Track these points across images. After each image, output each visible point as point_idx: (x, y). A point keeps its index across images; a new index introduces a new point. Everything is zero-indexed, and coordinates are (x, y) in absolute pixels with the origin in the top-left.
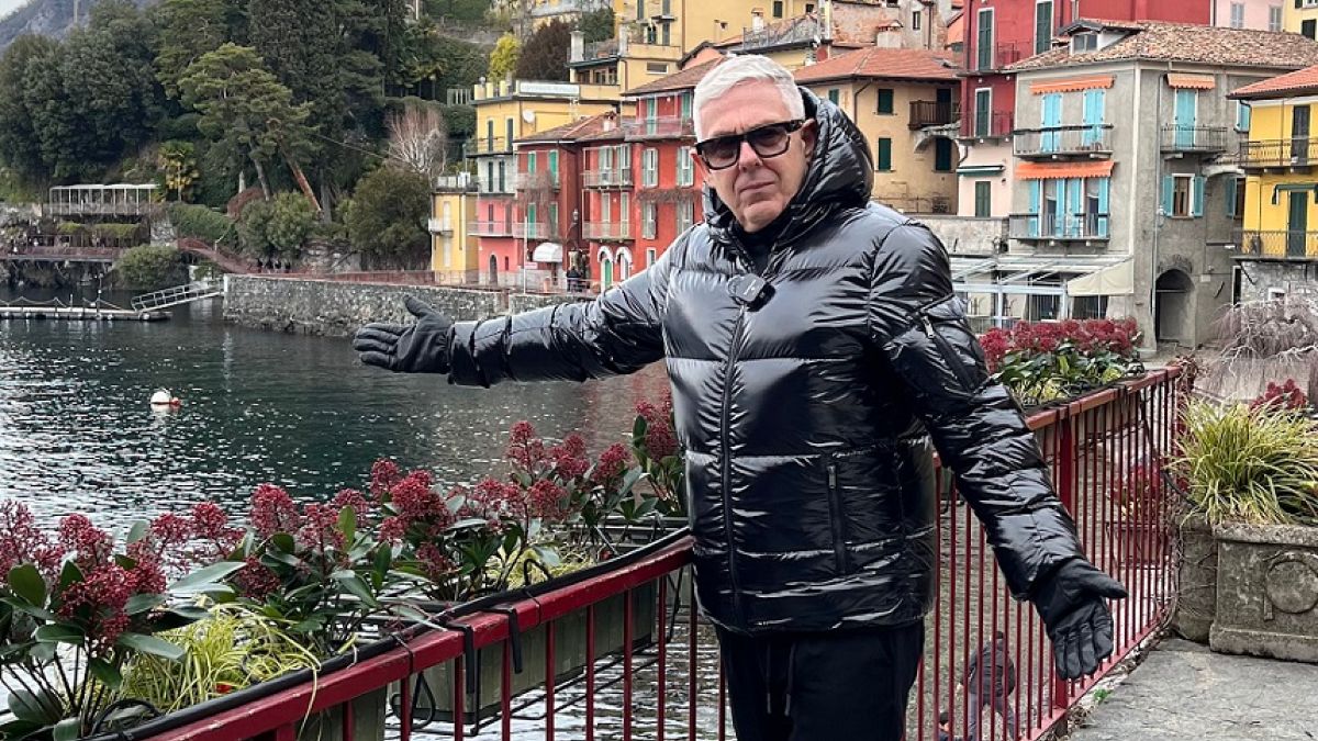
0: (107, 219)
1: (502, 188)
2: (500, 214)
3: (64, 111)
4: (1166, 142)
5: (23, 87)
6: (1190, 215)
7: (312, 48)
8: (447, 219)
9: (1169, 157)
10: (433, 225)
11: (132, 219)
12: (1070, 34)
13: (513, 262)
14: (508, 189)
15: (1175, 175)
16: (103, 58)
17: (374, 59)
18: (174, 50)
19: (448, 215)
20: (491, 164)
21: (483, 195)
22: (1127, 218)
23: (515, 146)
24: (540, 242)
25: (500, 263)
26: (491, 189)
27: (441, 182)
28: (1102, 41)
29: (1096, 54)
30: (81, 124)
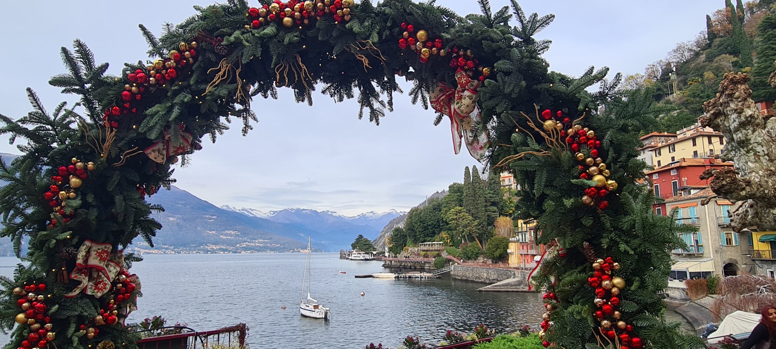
0: (432, 250)
1: (525, 240)
2: (525, 248)
3: (421, 225)
4: (720, 222)
5: (412, 220)
6: (734, 245)
7: (479, 206)
8: (512, 249)
9: (722, 227)
10: (509, 251)
11: (437, 250)
12: (682, 191)
13: (529, 260)
14: (527, 241)
15: (725, 232)
16: (430, 212)
17: (495, 208)
18: (445, 209)
19: (512, 248)
20: (522, 234)
21: (521, 243)
22: (709, 246)
23: (528, 229)
24: (535, 255)
25: (526, 261)
26: (522, 241)
27: (510, 239)
28: (693, 192)
29: (691, 196)
30: (426, 228)
